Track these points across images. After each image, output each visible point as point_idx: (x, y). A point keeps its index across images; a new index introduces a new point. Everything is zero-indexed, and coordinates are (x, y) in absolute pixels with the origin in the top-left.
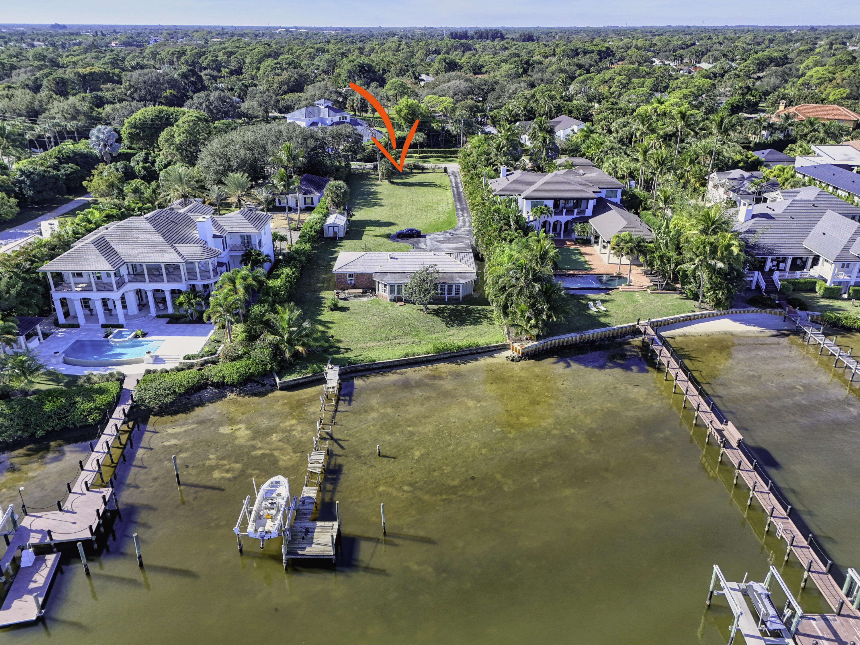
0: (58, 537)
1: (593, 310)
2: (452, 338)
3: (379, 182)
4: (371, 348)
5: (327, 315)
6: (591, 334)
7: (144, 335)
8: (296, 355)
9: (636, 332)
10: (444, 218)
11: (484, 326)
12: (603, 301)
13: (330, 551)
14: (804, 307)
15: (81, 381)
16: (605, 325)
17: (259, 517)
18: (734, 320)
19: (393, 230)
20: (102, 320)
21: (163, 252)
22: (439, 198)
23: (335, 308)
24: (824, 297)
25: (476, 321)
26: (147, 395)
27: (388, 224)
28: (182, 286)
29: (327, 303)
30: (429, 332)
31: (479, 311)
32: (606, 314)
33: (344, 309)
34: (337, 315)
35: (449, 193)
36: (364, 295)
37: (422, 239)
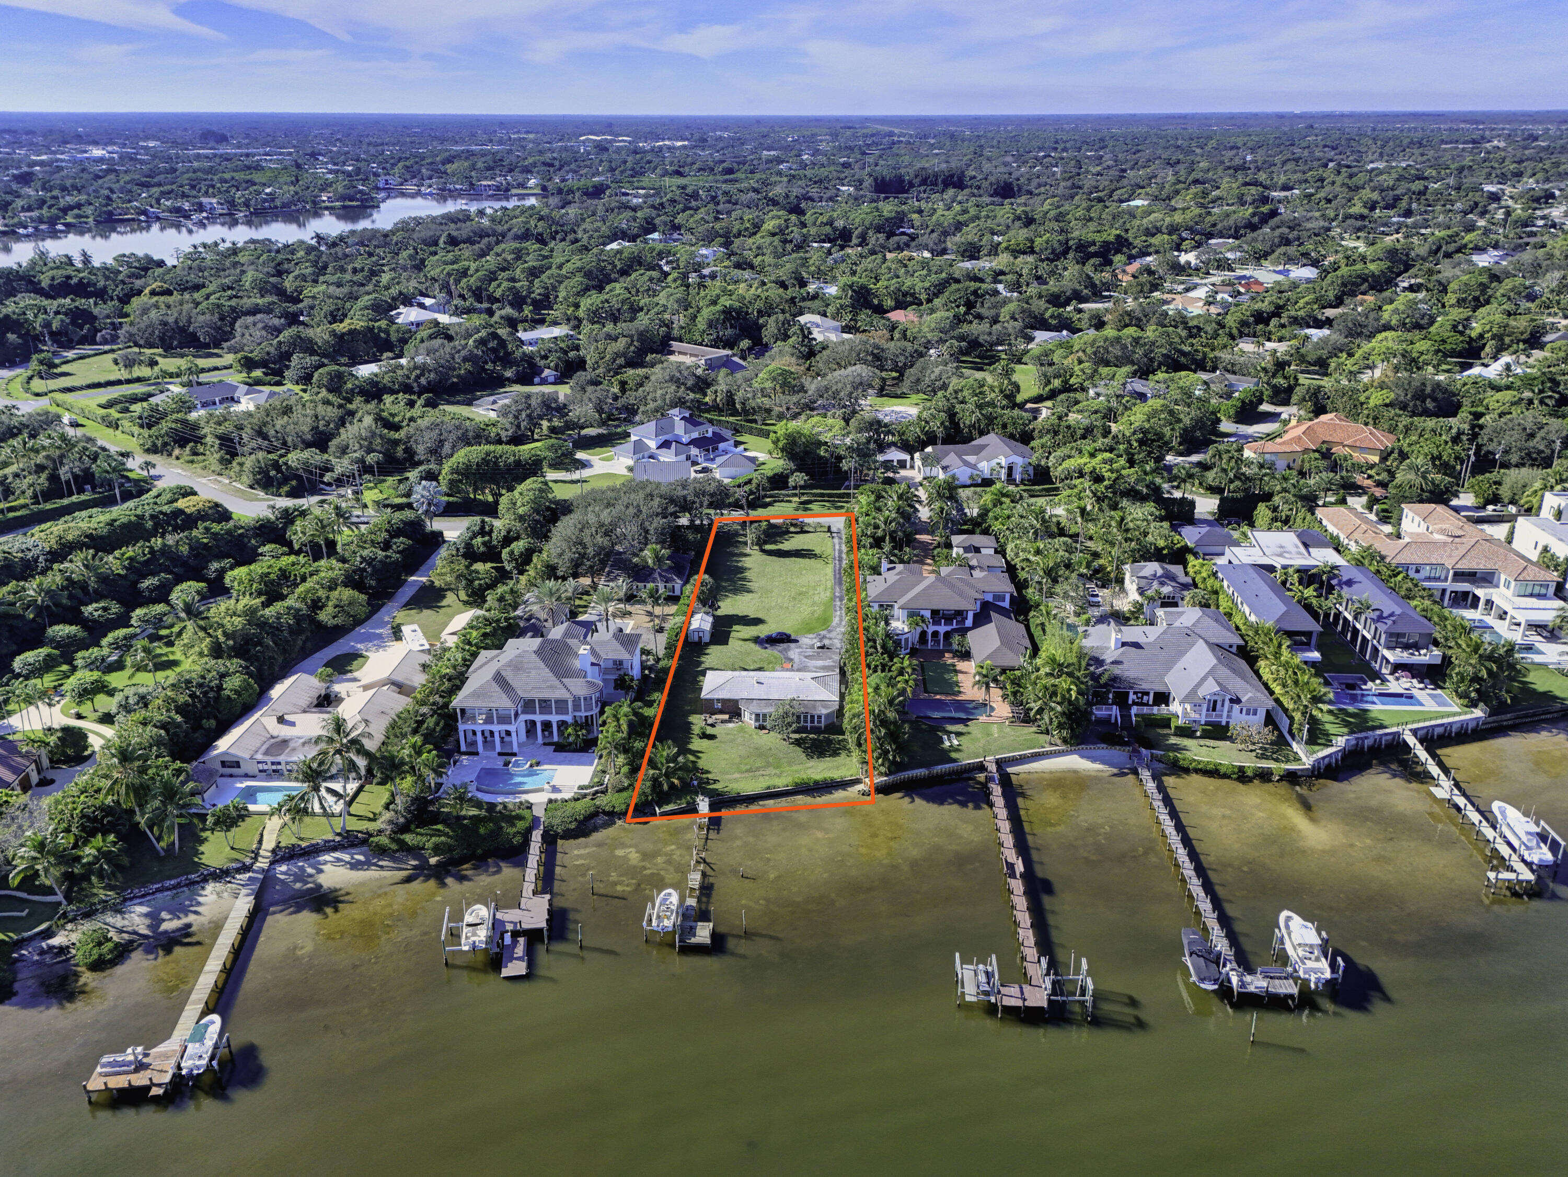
0: (525, 926)
1: (947, 744)
2: (809, 772)
3: (748, 551)
4: (736, 780)
5: (696, 744)
6: (939, 769)
7: (538, 764)
8: (672, 786)
9: (981, 767)
10: (819, 611)
11: (842, 758)
12: (958, 734)
13: (708, 941)
14: (1149, 745)
15: (499, 808)
16: (955, 761)
17: (659, 917)
18: (1082, 757)
19: (762, 631)
20: (498, 748)
21: (552, 687)
22: (817, 578)
23: (704, 736)
24: (1175, 735)
25: (835, 754)
26: (556, 822)
27: (757, 621)
28: (568, 718)
29: (696, 730)
30: (790, 764)
31: (839, 742)
32: (957, 750)
33: (712, 737)
34: (705, 743)
35: (829, 570)
36: (730, 721)
37: (792, 645)
